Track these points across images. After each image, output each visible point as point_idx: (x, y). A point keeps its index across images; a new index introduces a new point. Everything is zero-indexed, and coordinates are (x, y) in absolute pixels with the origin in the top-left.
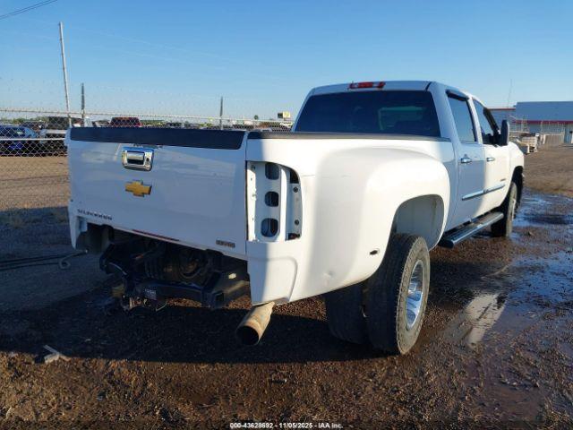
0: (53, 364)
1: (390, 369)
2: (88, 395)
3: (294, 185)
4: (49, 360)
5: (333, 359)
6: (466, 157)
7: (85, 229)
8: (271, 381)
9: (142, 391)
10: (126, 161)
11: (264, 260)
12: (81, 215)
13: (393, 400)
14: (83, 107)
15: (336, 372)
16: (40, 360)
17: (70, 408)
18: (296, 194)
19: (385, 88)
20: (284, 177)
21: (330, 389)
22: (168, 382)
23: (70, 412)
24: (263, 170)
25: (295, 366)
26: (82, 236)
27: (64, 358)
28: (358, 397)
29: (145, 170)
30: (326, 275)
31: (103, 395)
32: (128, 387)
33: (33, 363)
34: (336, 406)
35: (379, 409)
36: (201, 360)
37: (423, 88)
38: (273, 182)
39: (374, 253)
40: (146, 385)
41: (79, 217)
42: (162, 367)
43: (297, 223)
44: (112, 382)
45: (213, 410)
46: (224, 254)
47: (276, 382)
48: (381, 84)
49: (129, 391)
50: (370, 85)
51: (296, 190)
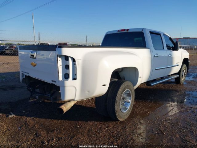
0: (11, 118)
1: (115, 125)
2: (17, 127)
3: (75, 63)
4: (10, 116)
5: (97, 121)
6: (157, 54)
7: (24, 77)
8: (74, 127)
9: (33, 127)
10: (30, 56)
11: (64, 87)
12: (23, 73)
13: (110, 135)
14: (39, 40)
15: (96, 125)
16: (7, 116)
17: (9, 130)
18: (75, 65)
19: (129, 31)
20: (70, 60)
21: (91, 130)
22: (42, 125)
23: (9, 132)
24: (64, 58)
25: (84, 122)
26: (23, 79)
27: (14, 116)
28: (99, 133)
29: (34, 58)
30: (87, 92)
31: (21, 127)
32: (29, 125)
33: (5, 117)
34: (91, 136)
35: (104, 137)
36: (55, 119)
37: (141, 31)
38: (67, 61)
39: (104, 85)
40: (35, 125)
41: (22, 74)
42: (42, 120)
43: (76, 75)
44: (25, 124)
45: (51, 134)
46: (56, 85)
47: (75, 127)
48: (128, 30)
49: (29, 126)
50: (124, 30)
51: (75, 64)
